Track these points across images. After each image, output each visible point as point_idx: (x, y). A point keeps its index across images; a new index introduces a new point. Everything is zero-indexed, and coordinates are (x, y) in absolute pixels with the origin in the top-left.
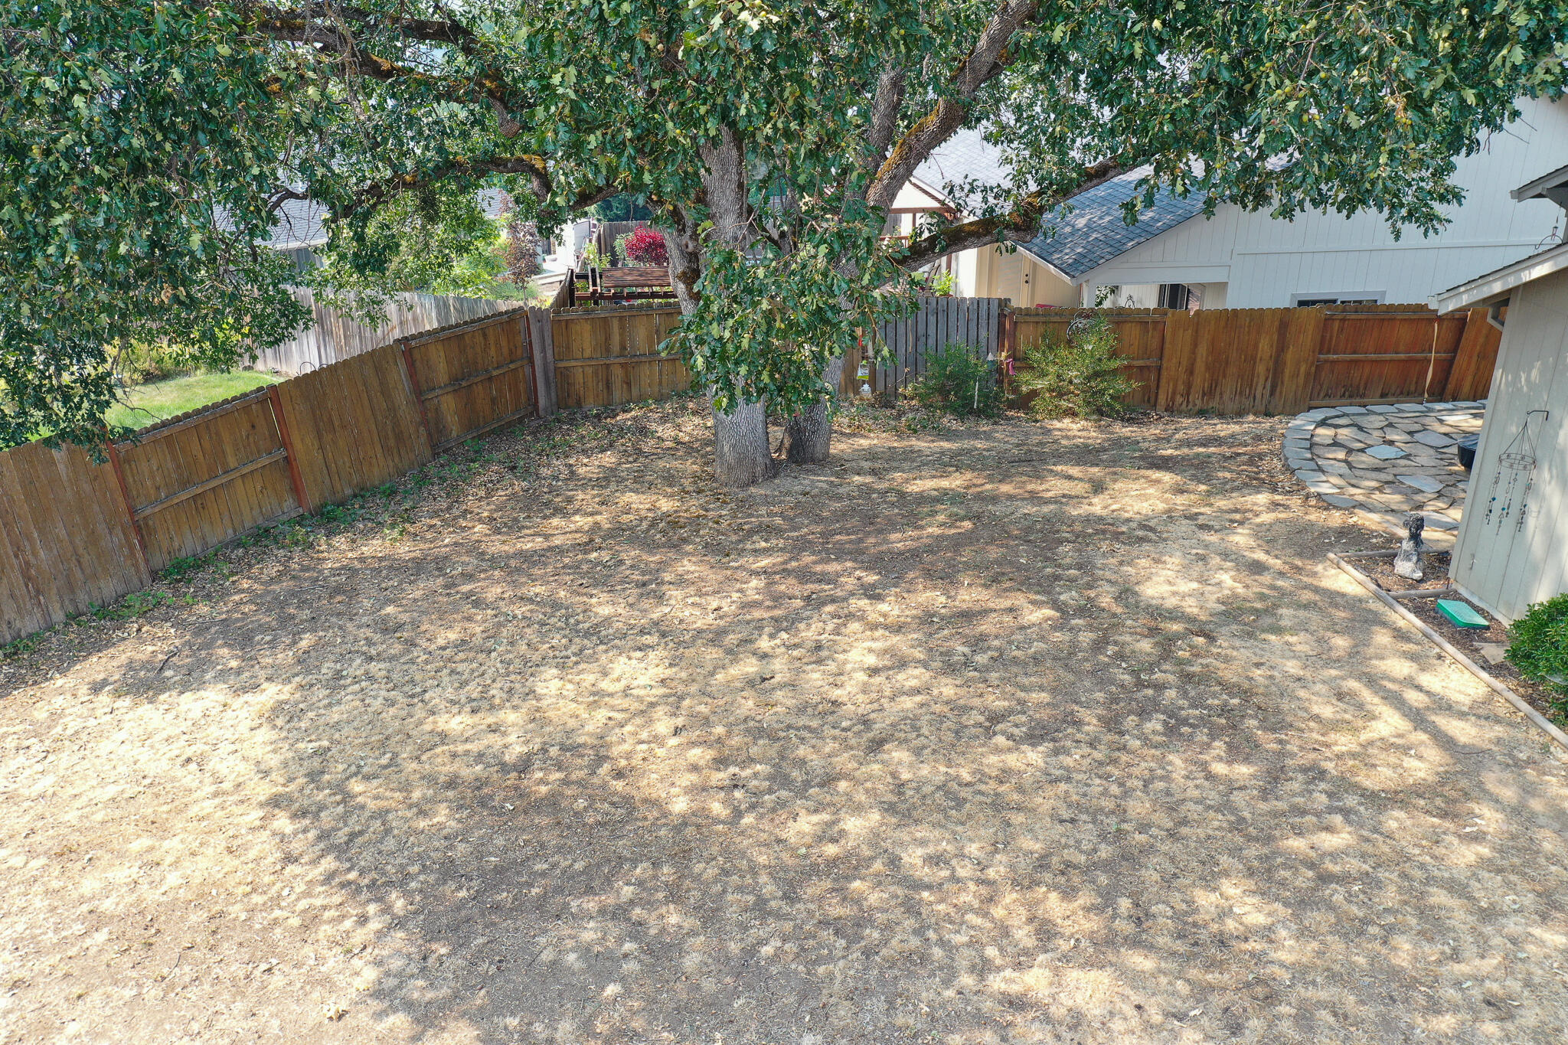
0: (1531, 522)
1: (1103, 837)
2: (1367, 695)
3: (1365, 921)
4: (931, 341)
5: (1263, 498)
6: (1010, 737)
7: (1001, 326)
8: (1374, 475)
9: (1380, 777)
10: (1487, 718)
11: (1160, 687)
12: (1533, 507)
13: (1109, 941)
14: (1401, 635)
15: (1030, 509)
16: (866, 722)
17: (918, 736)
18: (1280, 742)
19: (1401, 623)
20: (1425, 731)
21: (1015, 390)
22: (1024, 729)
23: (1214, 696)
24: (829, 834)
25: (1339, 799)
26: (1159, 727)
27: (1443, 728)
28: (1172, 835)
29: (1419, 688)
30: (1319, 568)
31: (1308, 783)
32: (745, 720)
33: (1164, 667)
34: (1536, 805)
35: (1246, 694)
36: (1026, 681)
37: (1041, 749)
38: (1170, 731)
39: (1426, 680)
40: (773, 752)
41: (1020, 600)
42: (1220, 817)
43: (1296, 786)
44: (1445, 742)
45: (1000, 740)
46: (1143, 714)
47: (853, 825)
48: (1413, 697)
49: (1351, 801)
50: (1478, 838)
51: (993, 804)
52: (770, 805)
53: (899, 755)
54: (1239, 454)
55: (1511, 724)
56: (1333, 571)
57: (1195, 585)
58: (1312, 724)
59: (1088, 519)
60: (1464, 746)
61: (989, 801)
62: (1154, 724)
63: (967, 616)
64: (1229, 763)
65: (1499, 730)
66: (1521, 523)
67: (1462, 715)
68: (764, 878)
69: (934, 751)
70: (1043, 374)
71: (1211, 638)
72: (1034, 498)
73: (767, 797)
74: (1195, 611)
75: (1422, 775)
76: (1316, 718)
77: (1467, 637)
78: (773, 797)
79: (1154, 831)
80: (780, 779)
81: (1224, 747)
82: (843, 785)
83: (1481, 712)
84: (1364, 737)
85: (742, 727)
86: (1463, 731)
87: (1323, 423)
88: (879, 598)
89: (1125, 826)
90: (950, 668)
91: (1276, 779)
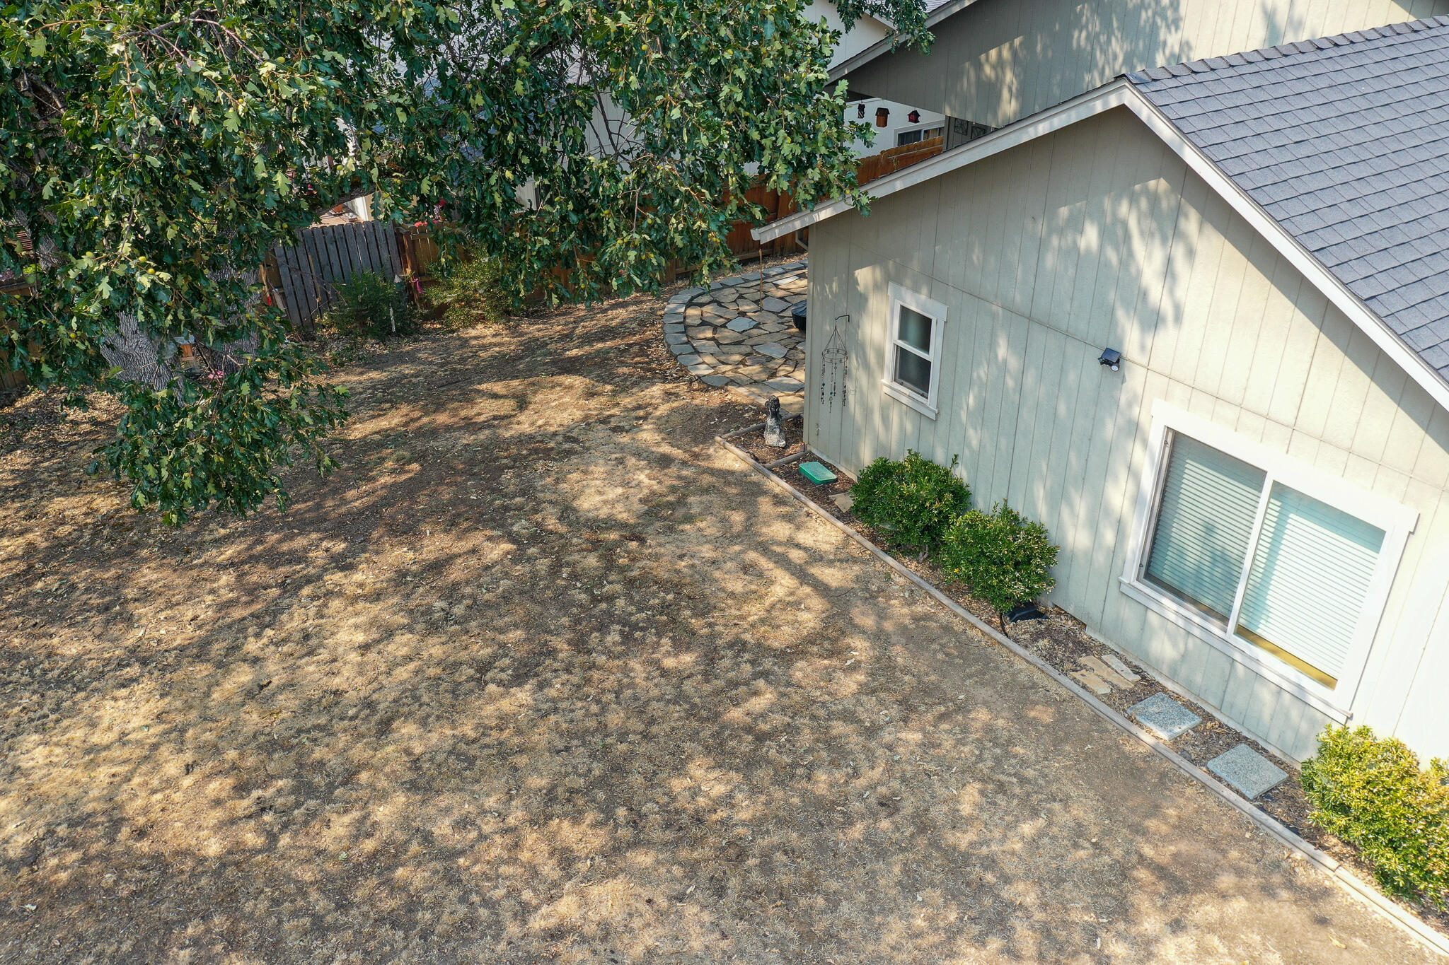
0: (851, 398)
1: (593, 756)
2: (764, 563)
3: (794, 765)
4: (336, 269)
5: (657, 390)
6: (500, 683)
7: (400, 244)
8: (736, 349)
9: (782, 637)
10: (847, 561)
11: (610, 599)
12: (850, 386)
13: (615, 850)
14: (779, 501)
15: (467, 439)
16: (369, 705)
17: (421, 705)
18: (710, 625)
19: (777, 490)
20: (808, 584)
21: (428, 305)
22: (510, 672)
23: (654, 596)
24: (363, 829)
25: (760, 665)
26: (618, 638)
27: (820, 578)
28: (646, 736)
29: (798, 546)
30: (711, 451)
31: (736, 657)
32: (255, 737)
33: (611, 578)
34: (888, 626)
35: (676, 587)
36: (500, 623)
37: (528, 687)
38: (627, 638)
39: (804, 538)
40: (290, 764)
41: (477, 539)
42: (678, 708)
43: (727, 663)
44: (822, 589)
45: (492, 687)
46: (603, 628)
47: (382, 813)
48: (796, 555)
49: (768, 664)
50: (854, 668)
51: (499, 753)
52: (301, 819)
53: (406, 729)
54: (630, 346)
55: (864, 562)
56: (722, 452)
57: (620, 490)
58: (730, 602)
59: (522, 440)
60: (836, 589)
61: (495, 752)
62: (613, 637)
63: (437, 566)
64: (676, 655)
65: (857, 568)
66: (844, 400)
67: (831, 563)
68: (314, 895)
69: (438, 718)
70: (450, 287)
71: (642, 541)
72: (470, 426)
73: (296, 812)
74: (625, 515)
75: (811, 624)
76: (732, 595)
77: (822, 492)
78: (302, 810)
79: (631, 737)
80: (304, 789)
81: (670, 643)
82: (364, 777)
83: (842, 558)
84: (768, 601)
85: (253, 745)
86: (832, 576)
87: (690, 304)
88: (350, 568)
89: (609, 740)
90: (434, 627)
91: (712, 660)
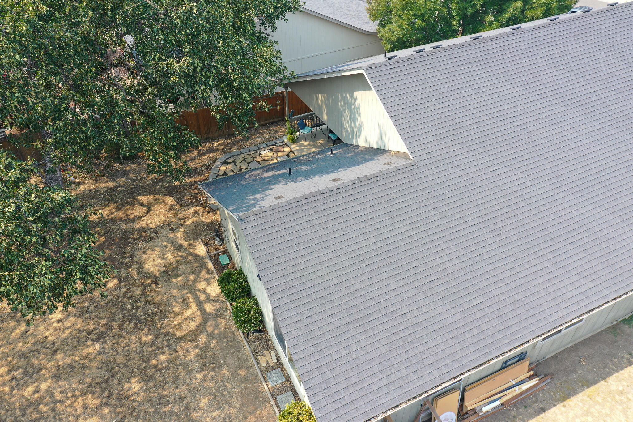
1: (107, 371)
2: (190, 299)
3: (161, 382)
5: (193, 210)
6: (92, 340)
9: (182, 331)
11: (137, 308)
13: (100, 406)
14: (207, 272)
15: (124, 226)
16: (54, 343)
17: (67, 345)
18: (162, 324)
19: (209, 268)
20: (200, 310)
22: (96, 336)
23: (151, 309)
24: (36, 391)
25: (169, 341)
27: (205, 308)
28: (125, 365)
29: (205, 293)
30: (197, 244)
31: (164, 337)
32: (19, 351)
33: (141, 300)
34: (216, 331)
35: (159, 306)
36: (101, 315)
37: (99, 343)
38: (136, 326)
39: (208, 289)
40: (25, 363)
42: (138, 356)
43: (160, 339)
45: (89, 341)
46: (130, 321)
47: (44, 386)
48: (203, 297)
49: (172, 341)
50: (197, 346)
51: (82, 367)
52: (21, 384)
53: (59, 356)
56: (199, 246)
57: (160, 260)
58: (172, 315)
60: (207, 313)
61: (81, 366)
62: (132, 325)
64: (147, 335)
65: (217, 305)
67: (211, 302)
68: (17, 410)
69: (70, 351)
71: (157, 284)
72: (128, 220)
73: (21, 381)
74: (157, 272)
75: (193, 327)
76: (174, 312)
77: (222, 269)
78: (23, 381)
79: (121, 366)
80: (26, 373)
81: (147, 329)
82: (43, 372)
83: (215, 300)
84: (184, 316)
85: (17, 355)
86: (209, 308)
87: (225, 162)
89: (114, 366)
90: (82, 314)
91: (157, 338)
